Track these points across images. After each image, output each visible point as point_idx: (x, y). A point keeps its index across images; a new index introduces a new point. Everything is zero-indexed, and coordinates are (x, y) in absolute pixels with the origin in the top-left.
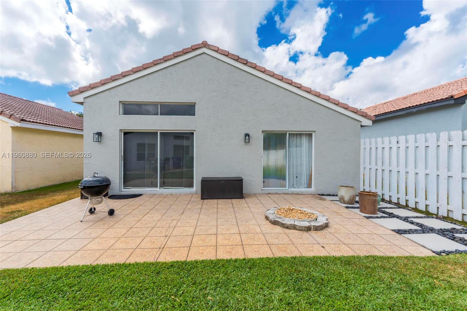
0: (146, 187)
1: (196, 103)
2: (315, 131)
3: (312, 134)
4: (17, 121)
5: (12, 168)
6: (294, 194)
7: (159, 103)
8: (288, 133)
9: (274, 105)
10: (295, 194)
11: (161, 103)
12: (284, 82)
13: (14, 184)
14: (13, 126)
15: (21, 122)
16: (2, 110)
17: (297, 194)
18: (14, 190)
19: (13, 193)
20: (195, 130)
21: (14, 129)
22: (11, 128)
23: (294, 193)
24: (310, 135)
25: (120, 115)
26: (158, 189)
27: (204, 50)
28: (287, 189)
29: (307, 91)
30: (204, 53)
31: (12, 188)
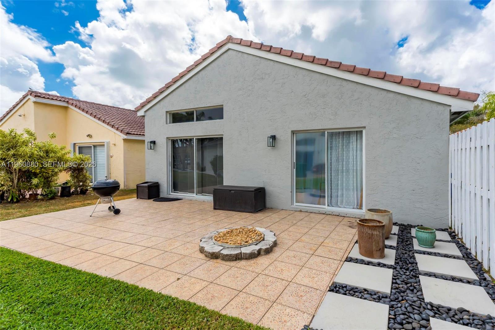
0: (189, 193)
1: (223, 105)
2: (365, 127)
3: (362, 131)
4: (124, 134)
5: (124, 171)
6: (334, 215)
7: (194, 109)
8: (326, 132)
9: (306, 96)
10: (336, 215)
11: (196, 109)
12: (316, 64)
13: (126, 183)
14: (123, 138)
15: (127, 135)
16: (118, 127)
17: (338, 215)
18: (126, 188)
19: (125, 190)
20: (222, 134)
21: (125, 140)
22: (123, 140)
23: (334, 213)
24: (359, 133)
25: (167, 123)
26: (195, 195)
27: (230, 46)
28: (326, 208)
29: (349, 70)
30: (229, 49)
31: (124, 186)
